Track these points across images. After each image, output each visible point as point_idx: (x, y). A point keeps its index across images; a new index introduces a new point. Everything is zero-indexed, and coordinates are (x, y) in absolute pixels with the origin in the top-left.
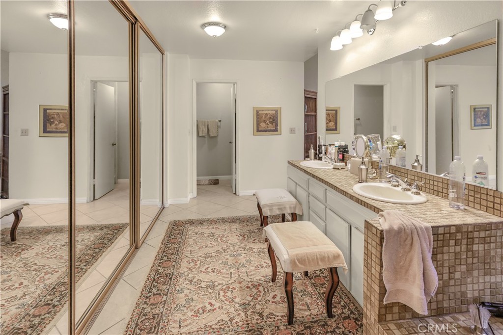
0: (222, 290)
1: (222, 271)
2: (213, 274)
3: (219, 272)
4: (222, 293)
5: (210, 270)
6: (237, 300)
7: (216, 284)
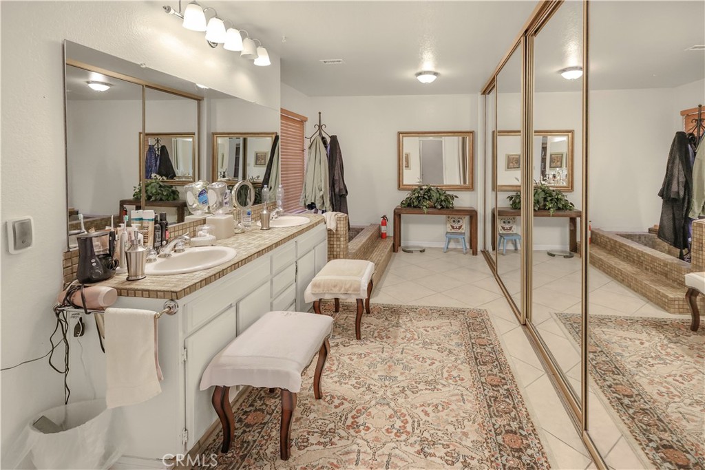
0: (415, 339)
1: (413, 358)
2: (425, 356)
3: (416, 357)
4: (416, 337)
5: (429, 362)
6: (402, 330)
7: (421, 345)
